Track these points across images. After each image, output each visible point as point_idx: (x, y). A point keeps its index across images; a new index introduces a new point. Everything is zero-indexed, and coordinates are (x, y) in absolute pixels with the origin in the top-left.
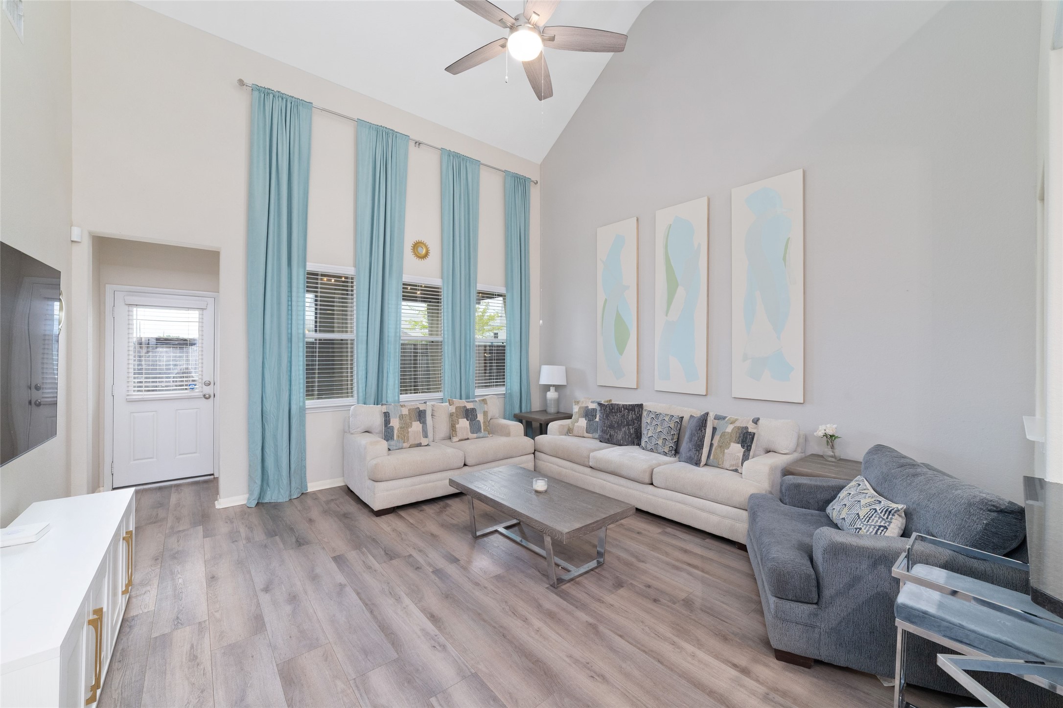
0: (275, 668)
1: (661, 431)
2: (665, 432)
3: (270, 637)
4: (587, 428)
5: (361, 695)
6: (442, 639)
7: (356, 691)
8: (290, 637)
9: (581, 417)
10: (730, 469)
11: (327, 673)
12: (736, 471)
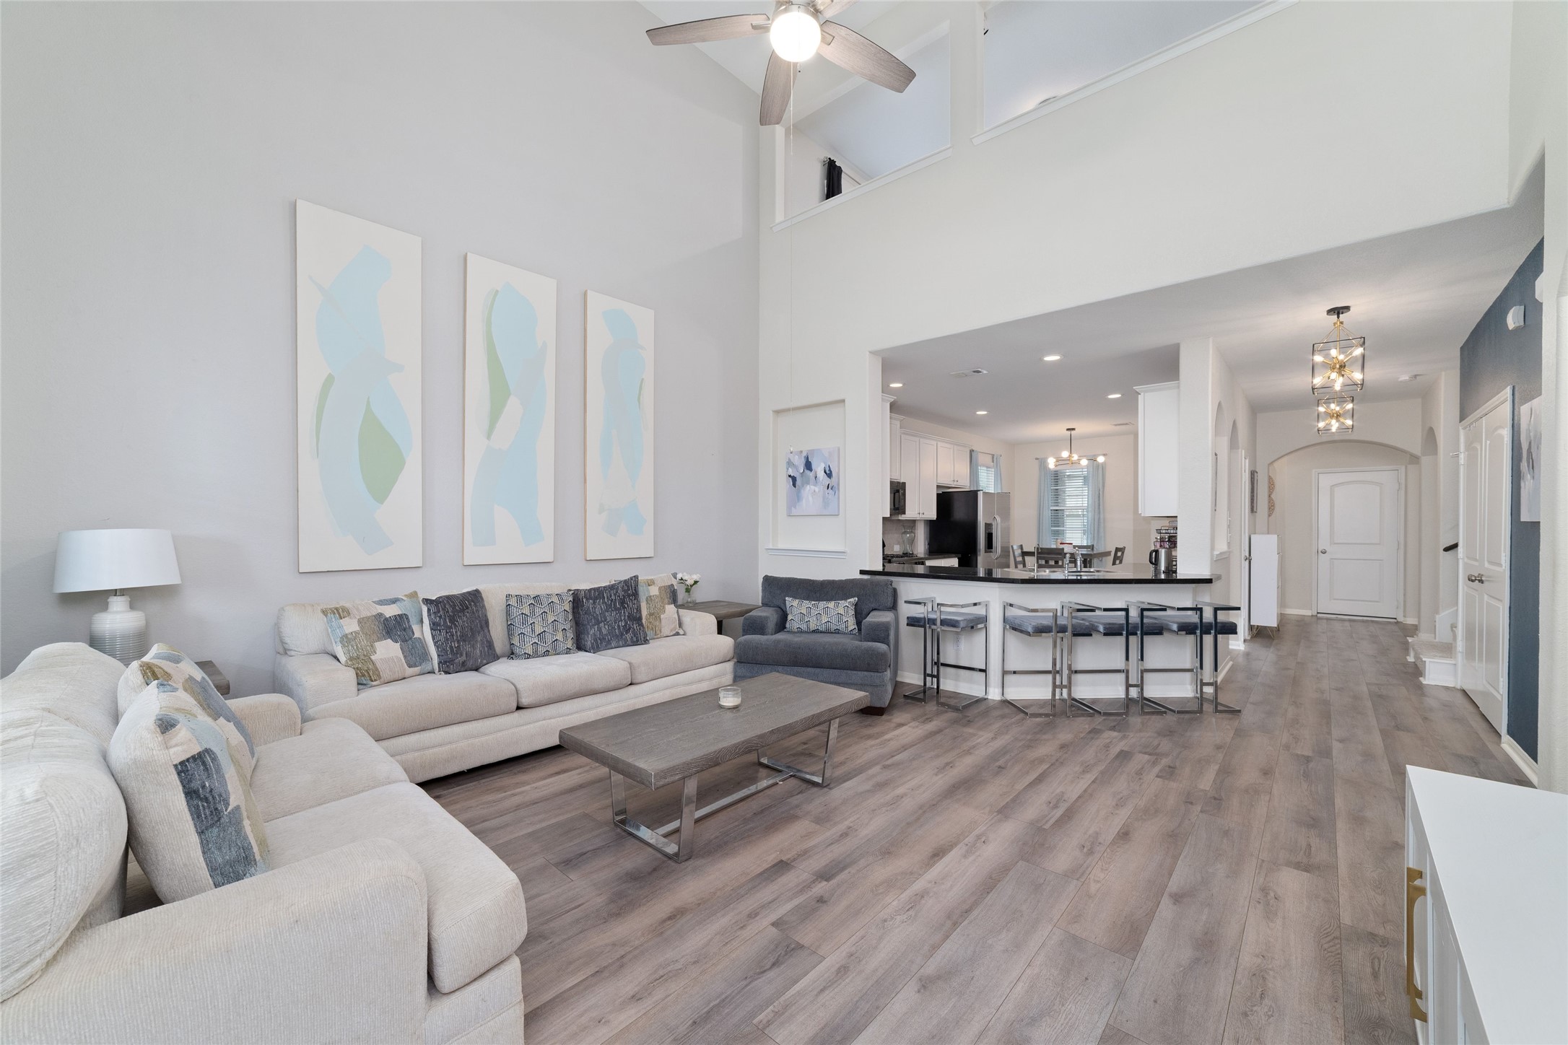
0: (1138, 958)
1: (555, 620)
2: (561, 619)
3: (1111, 1007)
4: (405, 657)
5: (1087, 868)
6: (970, 839)
7: (1088, 872)
8: (1087, 979)
9: (379, 639)
10: (672, 634)
11: (1092, 905)
12: (677, 634)
